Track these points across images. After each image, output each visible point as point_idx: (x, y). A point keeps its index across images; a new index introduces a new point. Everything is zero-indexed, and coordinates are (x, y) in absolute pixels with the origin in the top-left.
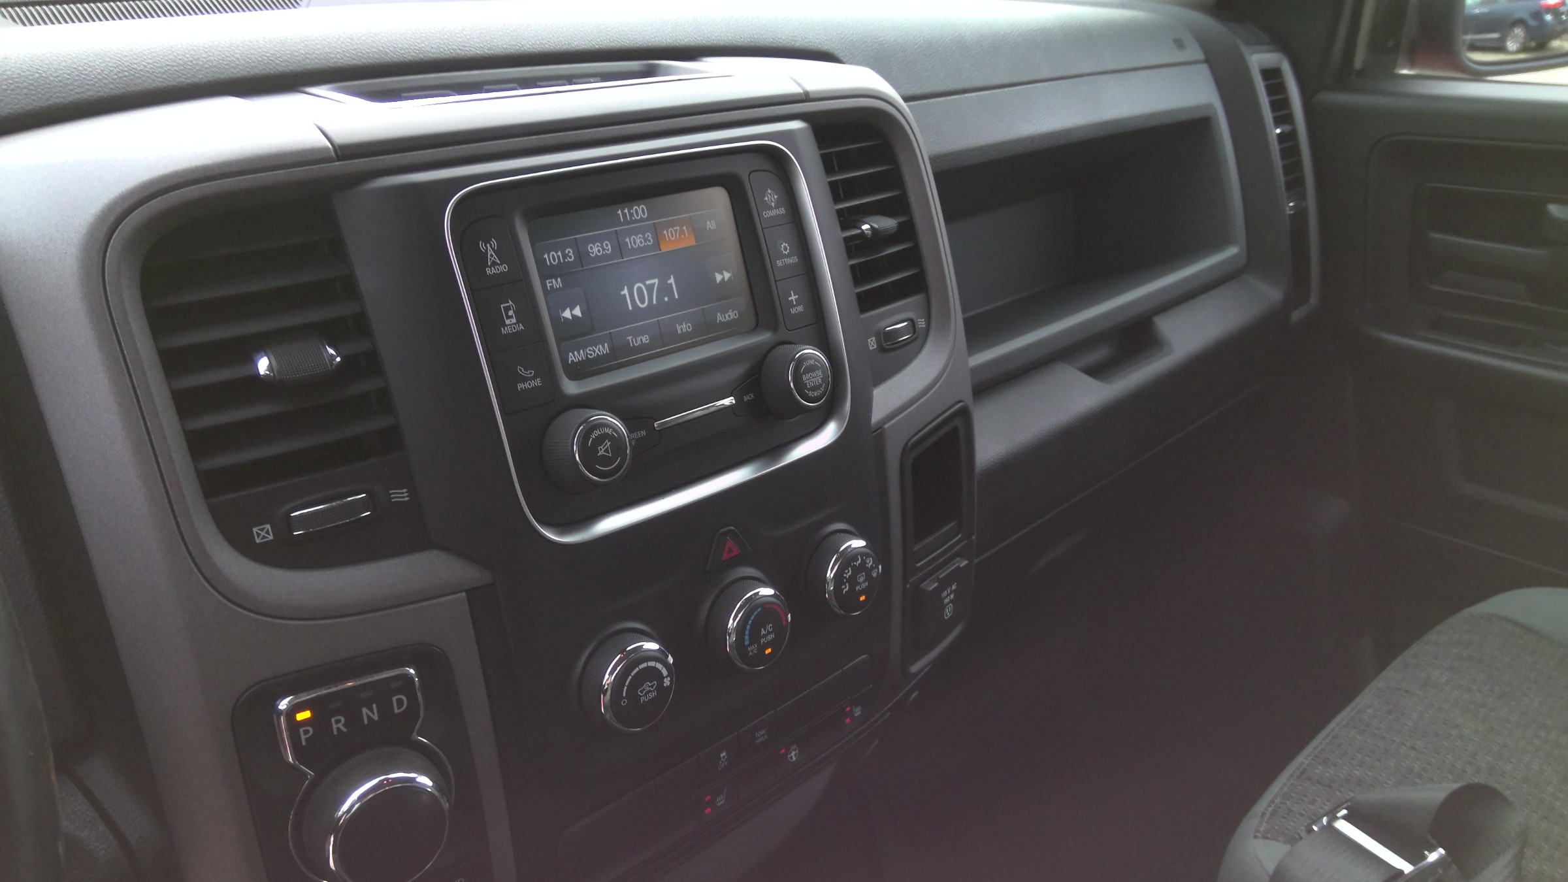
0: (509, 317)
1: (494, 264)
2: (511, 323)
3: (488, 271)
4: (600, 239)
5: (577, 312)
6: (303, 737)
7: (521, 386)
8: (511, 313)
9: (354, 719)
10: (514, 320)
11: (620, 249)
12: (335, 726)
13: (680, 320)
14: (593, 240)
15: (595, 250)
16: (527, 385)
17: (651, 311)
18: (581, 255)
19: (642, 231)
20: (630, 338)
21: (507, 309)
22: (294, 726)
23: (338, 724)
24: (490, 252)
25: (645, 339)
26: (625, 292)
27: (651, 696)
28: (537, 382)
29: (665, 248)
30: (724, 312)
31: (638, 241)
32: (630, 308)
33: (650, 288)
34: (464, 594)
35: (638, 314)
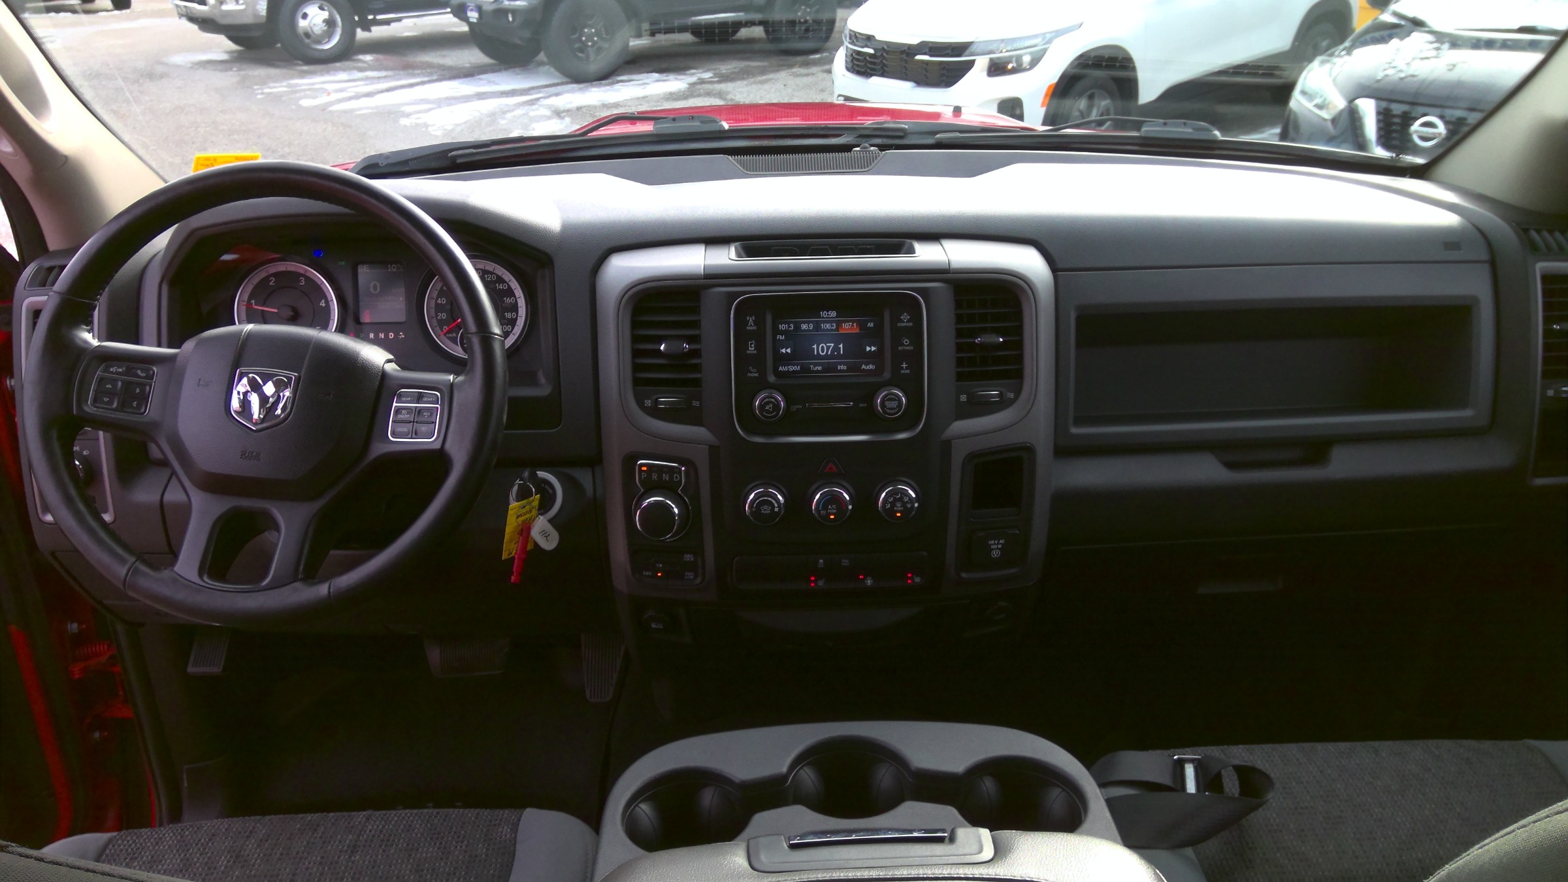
0: (751, 347)
1: (751, 326)
2: (752, 349)
3: (748, 328)
4: (808, 323)
5: (789, 350)
6: (643, 476)
7: (749, 374)
8: (752, 345)
9: (660, 477)
10: (753, 349)
11: (817, 328)
12: (653, 477)
13: (841, 364)
14: (804, 323)
15: (804, 327)
16: (752, 375)
17: (826, 357)
18: (797, 328)
19: (831, 322)
20: (812, 366)
21: (751, 344)
22: (641, 471)
23: (655, 477)
24: (751, 320)
25: (820, 368)
26: (815, 346)
27: (767, 512)
28: (756, 375)
29: (841, 332)
30: (867, 364)
31: (828, 326)
32: (816, 353)
33: (828, 348)
34: (707, 447)
35: (819, 357)
